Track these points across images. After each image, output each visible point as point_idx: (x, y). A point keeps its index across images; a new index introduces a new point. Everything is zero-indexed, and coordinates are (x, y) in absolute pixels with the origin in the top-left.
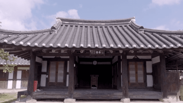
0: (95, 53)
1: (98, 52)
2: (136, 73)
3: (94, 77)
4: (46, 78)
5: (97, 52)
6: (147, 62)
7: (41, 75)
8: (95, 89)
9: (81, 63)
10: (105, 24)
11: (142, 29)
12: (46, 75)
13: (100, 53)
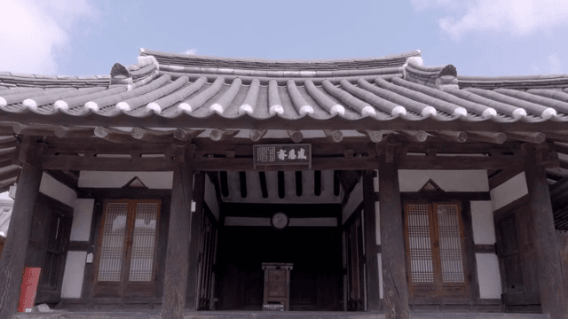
0: (272, 159)
1: (287, 153)
2: (436, 244)
3: (277, 272)
4: (87, 264)
5: (282, 155)
6: (474, 205)
7: (65, 255)
8: (278, 310)
9: (232, 221)
10: (314, 73)
11: (450, 77)
12: (86, 253)
13: (292, 155)
